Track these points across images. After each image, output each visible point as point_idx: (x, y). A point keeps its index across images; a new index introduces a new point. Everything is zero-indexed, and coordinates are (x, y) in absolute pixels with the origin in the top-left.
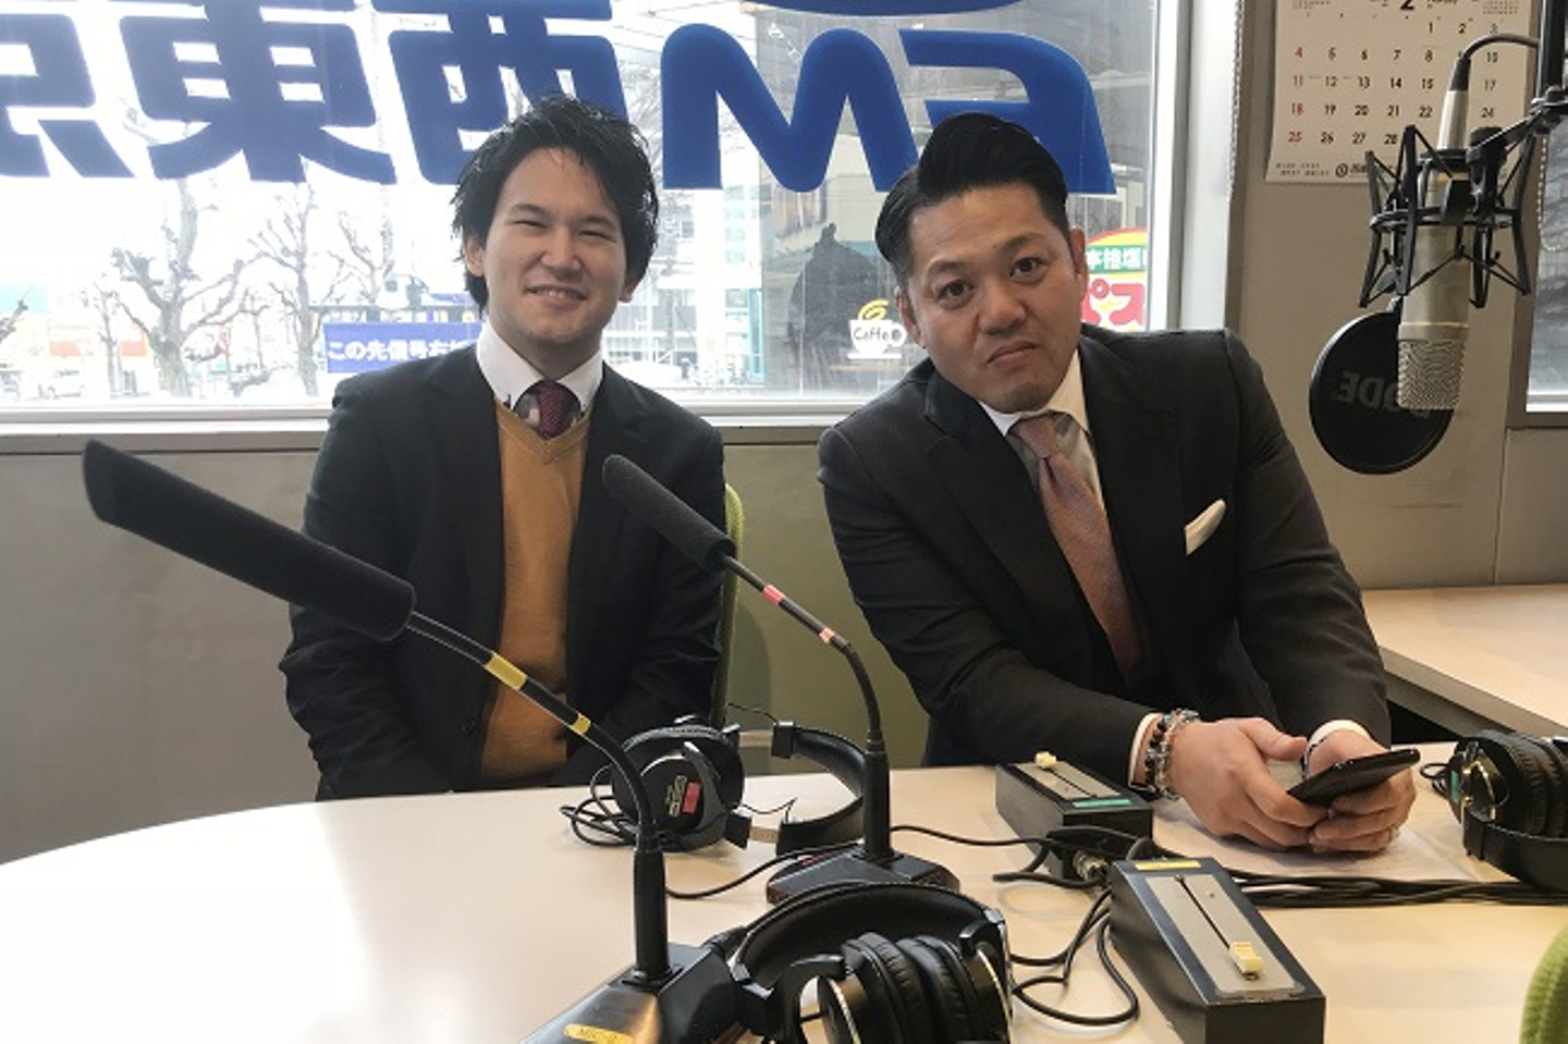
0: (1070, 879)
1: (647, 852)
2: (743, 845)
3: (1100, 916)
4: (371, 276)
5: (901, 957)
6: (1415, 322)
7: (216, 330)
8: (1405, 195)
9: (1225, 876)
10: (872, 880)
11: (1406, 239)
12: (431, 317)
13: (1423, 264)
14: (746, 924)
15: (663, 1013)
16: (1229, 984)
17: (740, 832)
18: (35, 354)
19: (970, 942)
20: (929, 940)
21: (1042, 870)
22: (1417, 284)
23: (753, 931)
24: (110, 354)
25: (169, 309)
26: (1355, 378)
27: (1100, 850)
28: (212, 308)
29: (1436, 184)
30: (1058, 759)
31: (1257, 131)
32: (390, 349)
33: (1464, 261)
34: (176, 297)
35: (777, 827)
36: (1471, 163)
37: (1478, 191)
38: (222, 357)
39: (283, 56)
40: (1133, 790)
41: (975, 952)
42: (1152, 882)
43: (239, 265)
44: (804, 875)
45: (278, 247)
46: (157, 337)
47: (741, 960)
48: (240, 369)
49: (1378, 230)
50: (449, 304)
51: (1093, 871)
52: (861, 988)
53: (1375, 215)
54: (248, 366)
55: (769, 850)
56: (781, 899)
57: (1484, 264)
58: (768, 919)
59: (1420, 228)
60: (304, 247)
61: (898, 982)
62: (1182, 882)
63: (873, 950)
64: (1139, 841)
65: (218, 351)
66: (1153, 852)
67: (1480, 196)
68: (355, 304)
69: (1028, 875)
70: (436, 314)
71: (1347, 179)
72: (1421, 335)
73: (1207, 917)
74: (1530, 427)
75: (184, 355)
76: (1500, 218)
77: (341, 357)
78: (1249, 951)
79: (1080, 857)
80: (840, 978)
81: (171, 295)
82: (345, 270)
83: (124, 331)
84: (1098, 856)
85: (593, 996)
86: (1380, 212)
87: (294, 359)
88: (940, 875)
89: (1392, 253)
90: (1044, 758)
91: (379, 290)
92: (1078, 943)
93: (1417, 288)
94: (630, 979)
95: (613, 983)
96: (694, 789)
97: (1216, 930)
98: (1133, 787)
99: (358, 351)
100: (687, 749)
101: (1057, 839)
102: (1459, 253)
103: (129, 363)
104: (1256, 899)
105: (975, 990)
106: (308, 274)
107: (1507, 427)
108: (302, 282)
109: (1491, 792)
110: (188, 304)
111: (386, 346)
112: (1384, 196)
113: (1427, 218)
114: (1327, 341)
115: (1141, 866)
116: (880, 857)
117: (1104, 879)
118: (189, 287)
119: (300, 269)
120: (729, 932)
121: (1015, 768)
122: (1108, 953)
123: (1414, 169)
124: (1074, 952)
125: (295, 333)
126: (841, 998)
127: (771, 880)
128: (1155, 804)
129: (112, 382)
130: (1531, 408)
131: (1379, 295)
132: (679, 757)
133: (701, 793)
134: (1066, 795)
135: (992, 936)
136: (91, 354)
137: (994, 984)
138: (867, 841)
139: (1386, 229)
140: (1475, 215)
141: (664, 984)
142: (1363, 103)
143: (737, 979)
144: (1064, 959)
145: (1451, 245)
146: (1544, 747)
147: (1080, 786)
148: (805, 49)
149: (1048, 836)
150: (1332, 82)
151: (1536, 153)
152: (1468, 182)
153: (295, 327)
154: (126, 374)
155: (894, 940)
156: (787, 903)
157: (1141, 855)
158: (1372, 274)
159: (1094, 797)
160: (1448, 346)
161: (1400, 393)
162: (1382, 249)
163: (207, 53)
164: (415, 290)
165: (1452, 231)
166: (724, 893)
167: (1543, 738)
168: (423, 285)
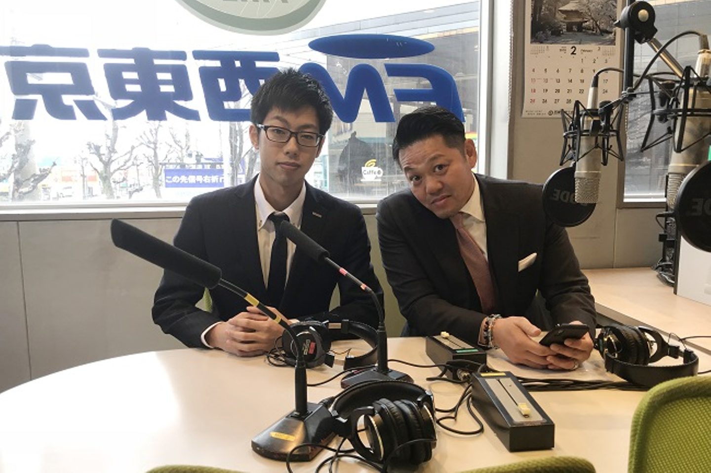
0: (455, 380)
1: (300, 367)
2: (331, 366)
3: (468, 393)
4: (181, 152)
5: (395, 408)
6: (581, 171)
7: (122, 172)
8: (576, 125)
9: (515, 379)
10: (381, 379)
11: (577, 141)
12: (203, 167)
13: (583, 150)
14: (334, 395)
15: (306, 428)
16: (518, 419)
17: (330, 361)
18: (56, 181)
19: (421, 402)
20: (405, 401)
21: (445, 376)
22: (581, 158)
23: (338, 398)
24: (84, 181)
25: (107, 164)
26: (559, 191)
27: (467, 369)
28: (122, 163)
29: (587, 121)
30: (450, 334)
31: (518, 99)
32: (189, 179)
33: (599, 149)
34: (109, 160)
35: (344, 359)
36: (600, 114)
37: (603, 124)
38: (125, 182)
39: (161, 76)
40: (479, 346)
41: (422, 406)
42: (488, 381)
43: (133, 148)
44: (355, 378)
45: (147, 141)
46: (102, 174)
47: (335, 408)
48: (131, 186)
49: (566, 137)
50: (211, 162)
51: (465, 377)
52: (381, 419)
53: (565, 132)
54: (134, 185)
55: (341, 368)
56: (347, 387)
57: (606, 150)
58: (344, 393)
59: (582, 137)
60: (156, 140)
61: (395, 417)
62: (499, 381)
63: (385, 404)
64: (482, 366)
65: (124, 179)
66: (487, 369)
67: (604, 125)
68: (175, 162)
69: (440, 378)
70: (205, 165)
71: (553, 116)
72: (583, 176)
73: (509, 394)
74: (626, 208)
75: (111, 181)
76: (611, 133)
77: (170, 182)
78: (525, 407)
79: (459, 372)
80: (373, 415)
81: (107, 159)
82: (172, 150)
83: (89, 172)
84: (466, 371)
85: (279, 422)
86: (567, 131)
87: (151, 182)
88: (407, 377)
89: (571, 146)
90: (445, 334)
91: (184, 156)
92: (460, 404)
93: (582, 159)
94: (293, 415)
95: (287, 417)
96: (313, 344)
97: (512, 398)
98: (480, 344)
99: (177, 179)
100: (311, 329)
101: (451, 365)
102: (597, 146)
103: (90, 184)
104: (527, 387)
105: (424, 420)
106: (158, 151)
107: (616, 208)
108: (155, 153)
109: (615, 347)
110: (113, 163)
111: (187, 178)
112: (568, 126)
113: (584, 133)
114: (548, 177)
115: (483, 375)
116: (384, 371)
117: (468, 380)
118: (114, 156)
119: (155, 149)
120: (329, 398)
121: (433, 338)
122: (472, 409)
123: (579, 116)
124: (459, 407)
125: (152, 172)
126: (374, 422)
127: (343, 379)
128: (488, 352)
129: (84, 191)
130: (626, 200)
131: (567, 161)
132: (307, 332)
133: (316, 347)
134: (454, 348)
135: (429, 400)
136: (76, 181)
137: (430, 418)
138: (379, 365)
139: (569, 137)
140: (603, 132)
141: (306, 418)
142: (558, 89)
143: (333, 415)
144: (455, 410)
145: (593, 143)
146: (635, 330)
147: (458, 344)
148: (350, 71)
149: (447, 363)
150: (546, 81)
151: (624, 109)
152: (599, 121)
153: (152, 170)
154: (89, 188)
155: (392, 401)
156: (349, 389)
157: (483, 370)
158: (565, 152)
159: (464, 349)
160: (594, 180)
161: (576, 197)
162: (568, 144)
163: (134, 75)
164: (199, 157)
165: (594, 139)
166: (325, 384)
167: (635, 327)
168: (202, 155)
